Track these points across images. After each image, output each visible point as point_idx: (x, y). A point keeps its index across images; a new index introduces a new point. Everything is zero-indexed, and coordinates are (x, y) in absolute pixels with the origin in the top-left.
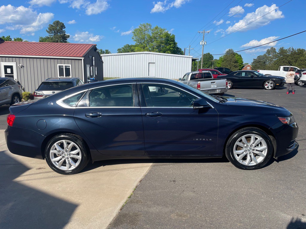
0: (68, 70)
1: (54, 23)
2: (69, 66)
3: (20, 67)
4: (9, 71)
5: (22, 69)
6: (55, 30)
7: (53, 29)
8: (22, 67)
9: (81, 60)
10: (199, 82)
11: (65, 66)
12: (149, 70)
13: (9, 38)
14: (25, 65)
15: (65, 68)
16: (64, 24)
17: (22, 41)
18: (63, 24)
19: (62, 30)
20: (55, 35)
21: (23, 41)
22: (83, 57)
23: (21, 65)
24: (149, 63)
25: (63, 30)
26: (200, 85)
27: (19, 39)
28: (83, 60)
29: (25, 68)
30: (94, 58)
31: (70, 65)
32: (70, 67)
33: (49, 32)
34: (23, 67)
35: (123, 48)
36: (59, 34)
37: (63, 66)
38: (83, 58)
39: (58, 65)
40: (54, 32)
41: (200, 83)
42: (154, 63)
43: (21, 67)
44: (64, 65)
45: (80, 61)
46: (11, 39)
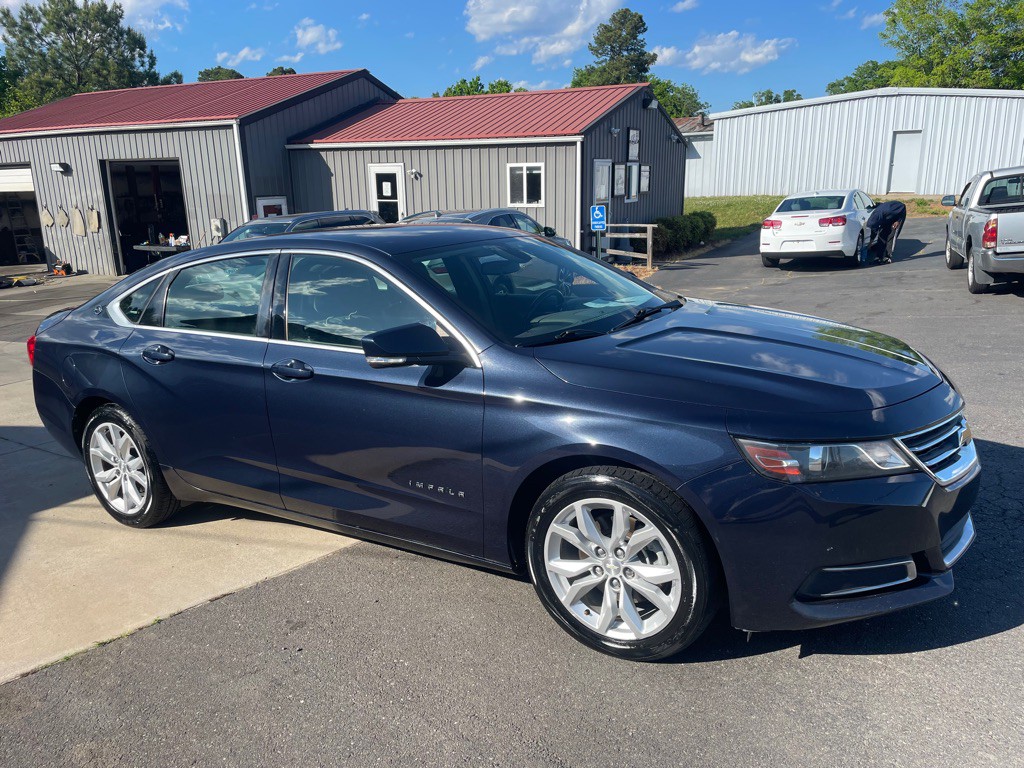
0: (534, 180)
1: (613, 19)
2: (539, 168)
3: (413, 176)
4: (387, 187)
5: (417, 183)
6: (614, 41)
7: (608, 39)
8: (418, 176)
9: (574, 143)
10: (994, 216)
11: (528, 169)
12: (892, 161)
13: (476, 83)
14: (424, 172)
15: (528, 175)
16: (643, 19)
17: (508, 92)
18: (641, 17)
19: (635, 38)
20: (612, 58)
21: (512, 91)
22: (582, 134)
23: (414, 171)
24: (895, 133)
25: (640, 37)
26: (994, 230)
27: (502, 84)
28: (579, 144)
29: (425, 178)
30: (633, 133)
31: (542, 165)
32: (542, 172)
33: (595, 51)
34: (421, 176)
35: (847, 78)
36: (625, 53)
37: (521, 169)
38: (579, 139)
39: (509, 165)
40: (612, 50)
41: (996, 220)
42: (920, 131)
43: (416, 178)
44: (525, 165)
45: (570, 148)
46: (483, 87)
